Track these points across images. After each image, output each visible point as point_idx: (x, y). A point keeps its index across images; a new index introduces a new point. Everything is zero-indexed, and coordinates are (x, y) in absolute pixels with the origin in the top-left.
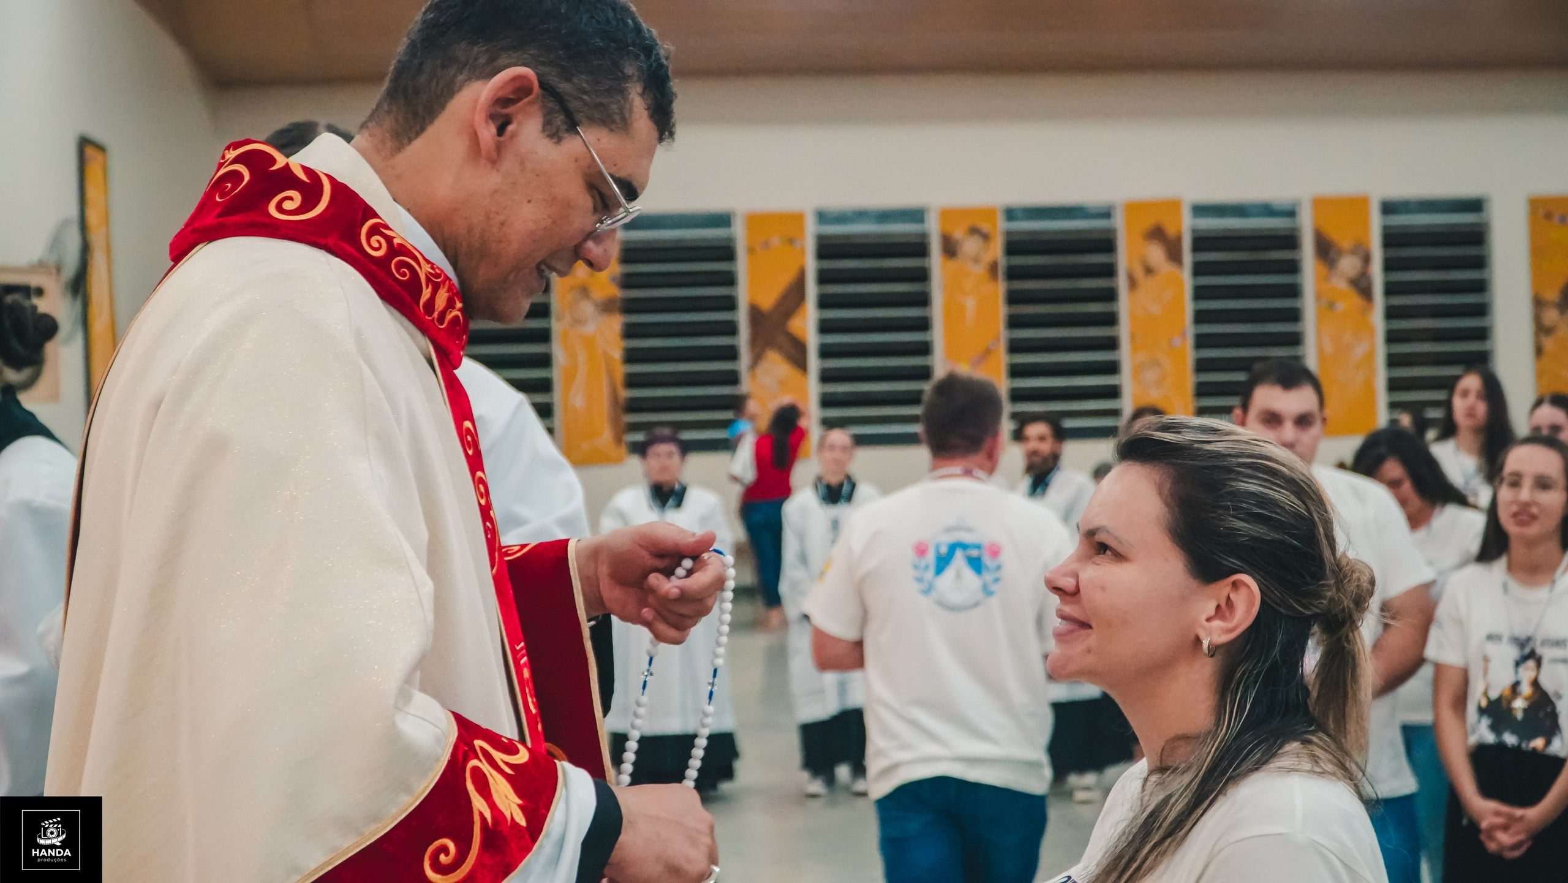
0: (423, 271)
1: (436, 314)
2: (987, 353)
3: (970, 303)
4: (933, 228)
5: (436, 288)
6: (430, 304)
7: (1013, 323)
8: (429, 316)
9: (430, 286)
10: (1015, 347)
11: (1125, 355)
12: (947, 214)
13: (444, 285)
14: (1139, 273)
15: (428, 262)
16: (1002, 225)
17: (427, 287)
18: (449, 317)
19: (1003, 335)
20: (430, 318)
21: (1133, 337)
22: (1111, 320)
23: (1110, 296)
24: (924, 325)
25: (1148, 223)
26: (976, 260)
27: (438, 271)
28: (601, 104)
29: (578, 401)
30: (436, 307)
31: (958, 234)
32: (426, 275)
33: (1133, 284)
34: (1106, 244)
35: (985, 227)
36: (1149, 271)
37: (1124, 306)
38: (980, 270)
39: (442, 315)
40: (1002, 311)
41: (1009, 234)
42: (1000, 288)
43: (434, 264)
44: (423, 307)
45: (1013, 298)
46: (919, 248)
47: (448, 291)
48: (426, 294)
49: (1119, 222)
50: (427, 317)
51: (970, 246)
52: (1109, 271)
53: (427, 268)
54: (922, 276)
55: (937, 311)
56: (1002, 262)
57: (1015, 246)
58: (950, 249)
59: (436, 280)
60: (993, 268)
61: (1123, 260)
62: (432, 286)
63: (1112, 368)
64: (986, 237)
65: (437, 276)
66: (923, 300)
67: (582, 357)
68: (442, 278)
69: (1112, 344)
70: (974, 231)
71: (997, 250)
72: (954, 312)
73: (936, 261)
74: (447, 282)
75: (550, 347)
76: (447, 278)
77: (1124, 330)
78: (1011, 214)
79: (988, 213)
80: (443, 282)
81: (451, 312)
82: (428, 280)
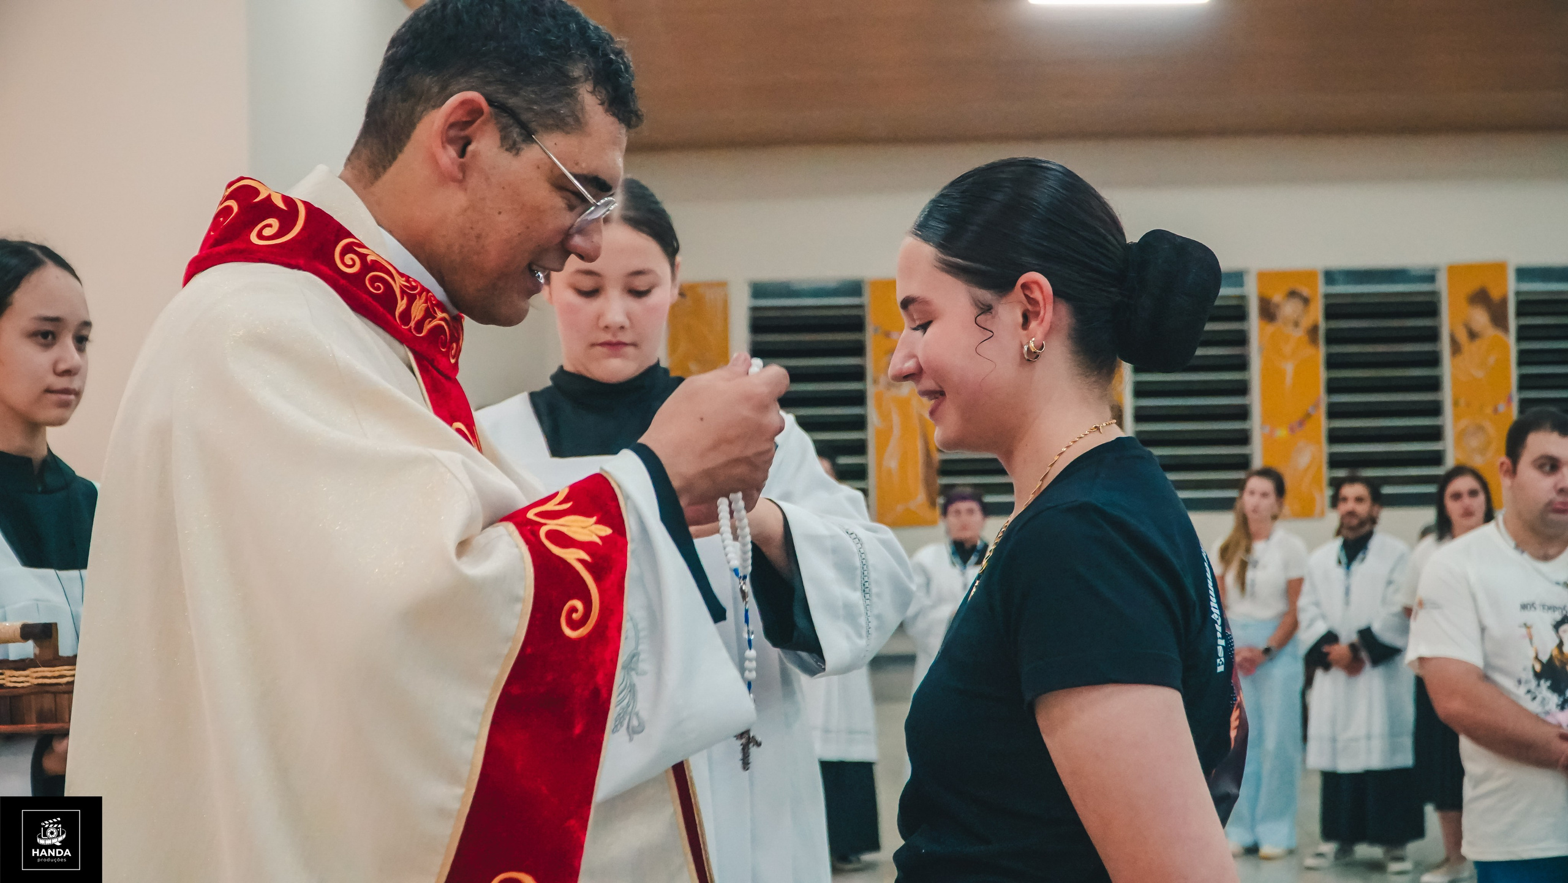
0: (397, 284)
1: (412, 324)
2: (1308, 416)
3: (1289, 368)
4: (1251, 290)
5: (411, 299)
6: (406, 315)
7: (1333, 387)
8: (405, 326)
9: (405, 298)
10: (1334, 412)
11: (1448, 420)
12: (1264, 277)
13: (420, 296)
14: (1462, 336)
15: (402, 275)
16: (1322, 288)
17: (402, 299)
18: (428, 326)
19: (1323, 399)
20: (406, 327)
21: (1456, 403)
22: (1435, 385)
23: (1434, 360)
24: (1242, 389)
25: (1473, 286)
26: (1296, 324)
27: (414, 284)
28: (553, 111)
29: (892, 463)
30: (413, 317)
31: (1277, 298)
32: (401, 288)
33: (1456, 348)
34: (1429, 308)
35: (1305, 291)
36: (1473, 335)
37: (1448, 369)
38: (1300, 333)
39: (420, 325)
40: (1322, 375)
41: (1327, 296)
42: (1321, 352)
43: (409, 277)
44: (399, 317)
45: (1332, 363)
46: (1239, 313)
47: (426, 302)
48: (402, 305)
49: (1442, 284)
50: (403, 327)
51: (1289, 309)
52: (1433, 335)
53: (402, 281)
54: (1241, 339)
55: (1255, 375)
56: (1322, 326)
57: (1333, 310)
58: (1268, 312)
59: (413, 290)
60: (1313, 331)
61: (1446, 323)
62: (407, 297)
63: (1436, 434)
64: (1306, 301)
65: (414, 288)
66: (1242, 364)
67: (896, 419)
68: (418, 290)
69: (1435, 409)
70: (1293, 294)
71: (1317, 313)
72: (1272, 374)
73: (1254, 324)
74: (424, 293)
75: (866, 410)
76: (424, 290)
77: (1447, 396)
78: (1330, 277)
79: (1308, 276)
80: (420, 294)
81: (430, 322)
82: (403, 292)
